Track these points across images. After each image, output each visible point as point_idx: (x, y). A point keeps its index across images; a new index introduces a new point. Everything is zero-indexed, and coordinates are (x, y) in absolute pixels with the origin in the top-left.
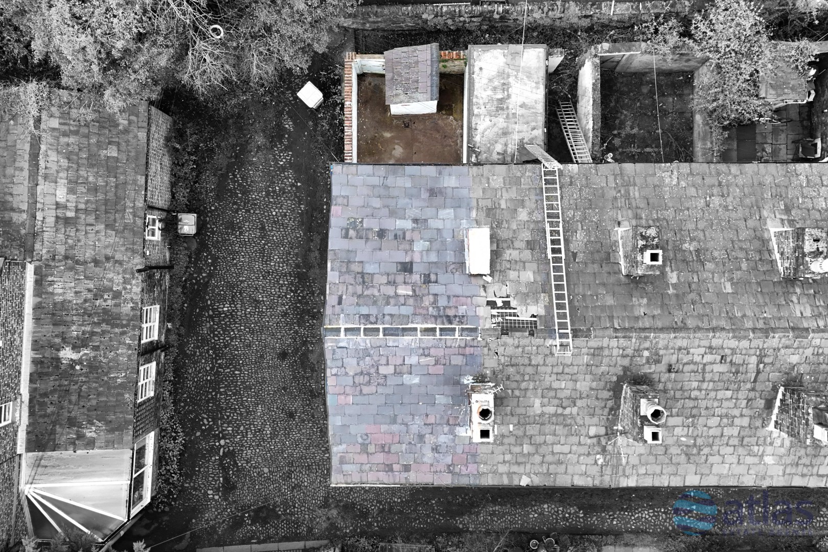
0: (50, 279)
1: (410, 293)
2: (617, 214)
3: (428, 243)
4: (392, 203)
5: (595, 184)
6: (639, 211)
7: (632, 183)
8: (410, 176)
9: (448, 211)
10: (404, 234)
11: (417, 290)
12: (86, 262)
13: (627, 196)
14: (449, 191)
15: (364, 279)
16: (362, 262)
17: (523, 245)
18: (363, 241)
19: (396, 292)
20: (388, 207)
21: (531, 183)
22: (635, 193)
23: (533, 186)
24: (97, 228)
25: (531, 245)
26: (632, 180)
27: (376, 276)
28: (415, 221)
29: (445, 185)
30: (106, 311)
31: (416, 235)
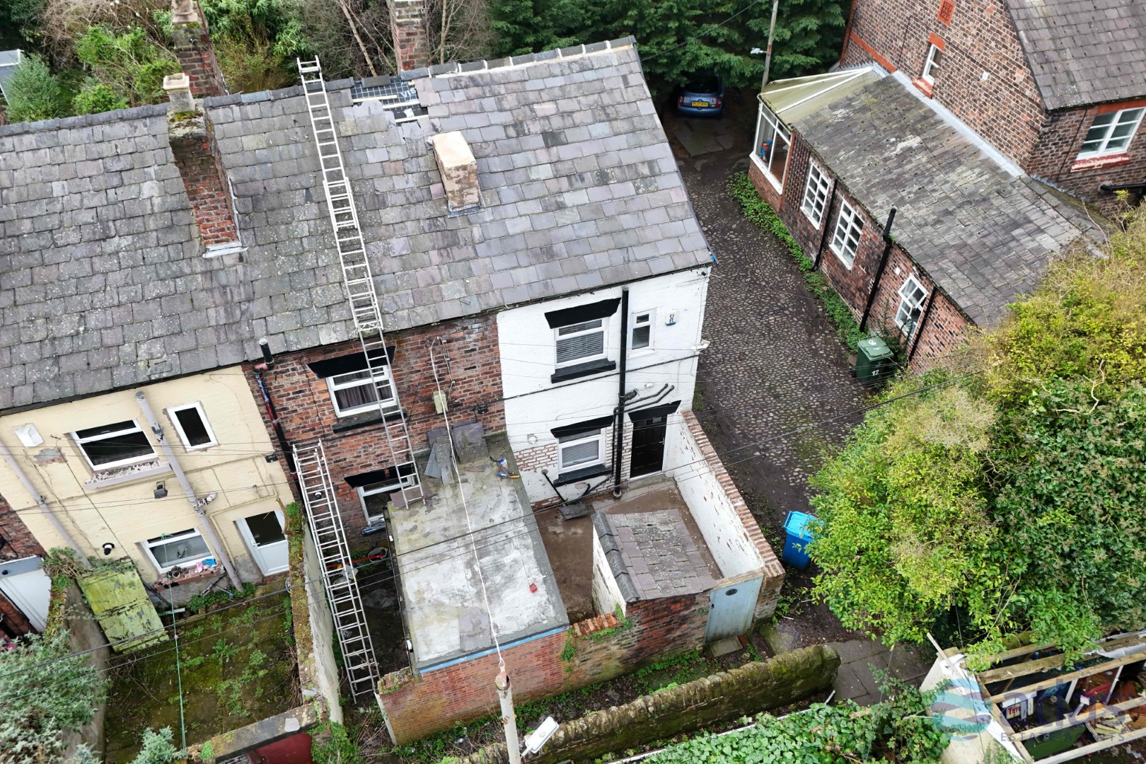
0: (987, 176)
1: (536, 106)
2: (245, 274)
3: (533, 177)
4: (604, 226)
5: (288, 317)
6: (208, 285)
7: (222, 332)
8: (591, 271)
9: (518, 230)
10: (571, 184)
11: (529, 113)
12: (959, 208)
13: (228, 306)
14: (524, 260)
15: (605, 114)
16: (616, 135)
17: (391, 199)
18: (624, 163)
19: (557, 104)
20: (608, 218)
21: (397, 299)
22: (216, 316)
23: (392, 294)
24: (975, 238)
25: (379, 202)
26: (223, 336)
27: (590, 120)
28: (561, 207)
29: (532, 268)
30: (903, 186)
31: (553, 185)
